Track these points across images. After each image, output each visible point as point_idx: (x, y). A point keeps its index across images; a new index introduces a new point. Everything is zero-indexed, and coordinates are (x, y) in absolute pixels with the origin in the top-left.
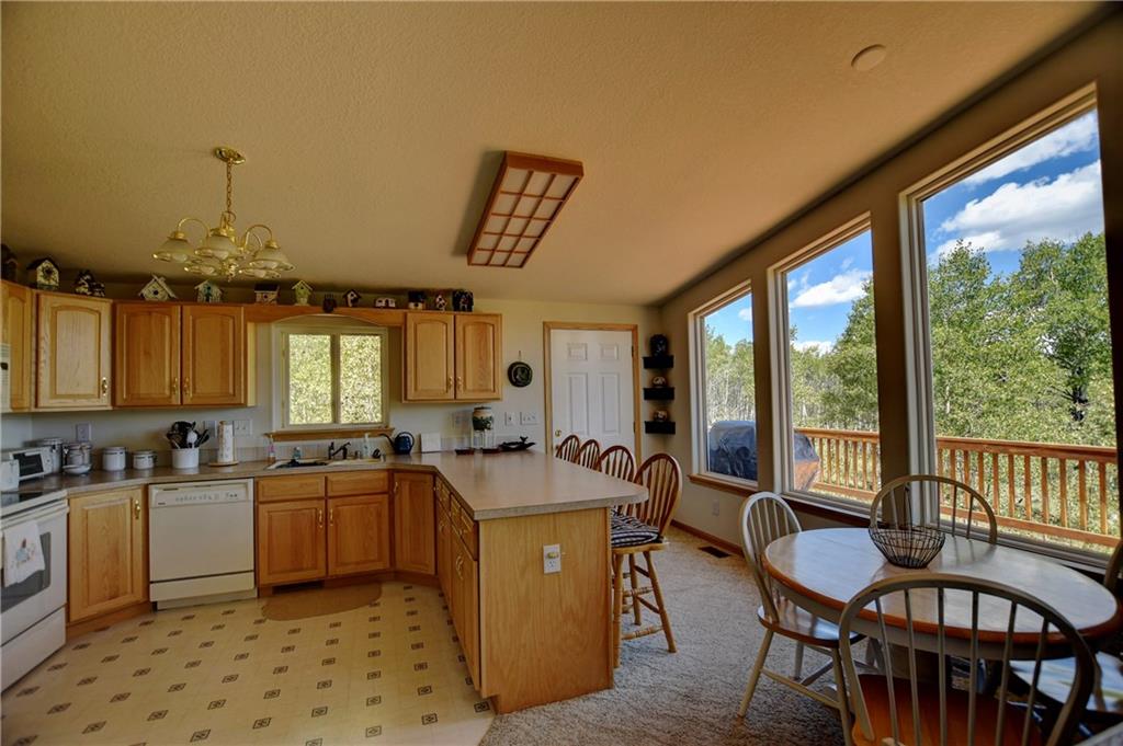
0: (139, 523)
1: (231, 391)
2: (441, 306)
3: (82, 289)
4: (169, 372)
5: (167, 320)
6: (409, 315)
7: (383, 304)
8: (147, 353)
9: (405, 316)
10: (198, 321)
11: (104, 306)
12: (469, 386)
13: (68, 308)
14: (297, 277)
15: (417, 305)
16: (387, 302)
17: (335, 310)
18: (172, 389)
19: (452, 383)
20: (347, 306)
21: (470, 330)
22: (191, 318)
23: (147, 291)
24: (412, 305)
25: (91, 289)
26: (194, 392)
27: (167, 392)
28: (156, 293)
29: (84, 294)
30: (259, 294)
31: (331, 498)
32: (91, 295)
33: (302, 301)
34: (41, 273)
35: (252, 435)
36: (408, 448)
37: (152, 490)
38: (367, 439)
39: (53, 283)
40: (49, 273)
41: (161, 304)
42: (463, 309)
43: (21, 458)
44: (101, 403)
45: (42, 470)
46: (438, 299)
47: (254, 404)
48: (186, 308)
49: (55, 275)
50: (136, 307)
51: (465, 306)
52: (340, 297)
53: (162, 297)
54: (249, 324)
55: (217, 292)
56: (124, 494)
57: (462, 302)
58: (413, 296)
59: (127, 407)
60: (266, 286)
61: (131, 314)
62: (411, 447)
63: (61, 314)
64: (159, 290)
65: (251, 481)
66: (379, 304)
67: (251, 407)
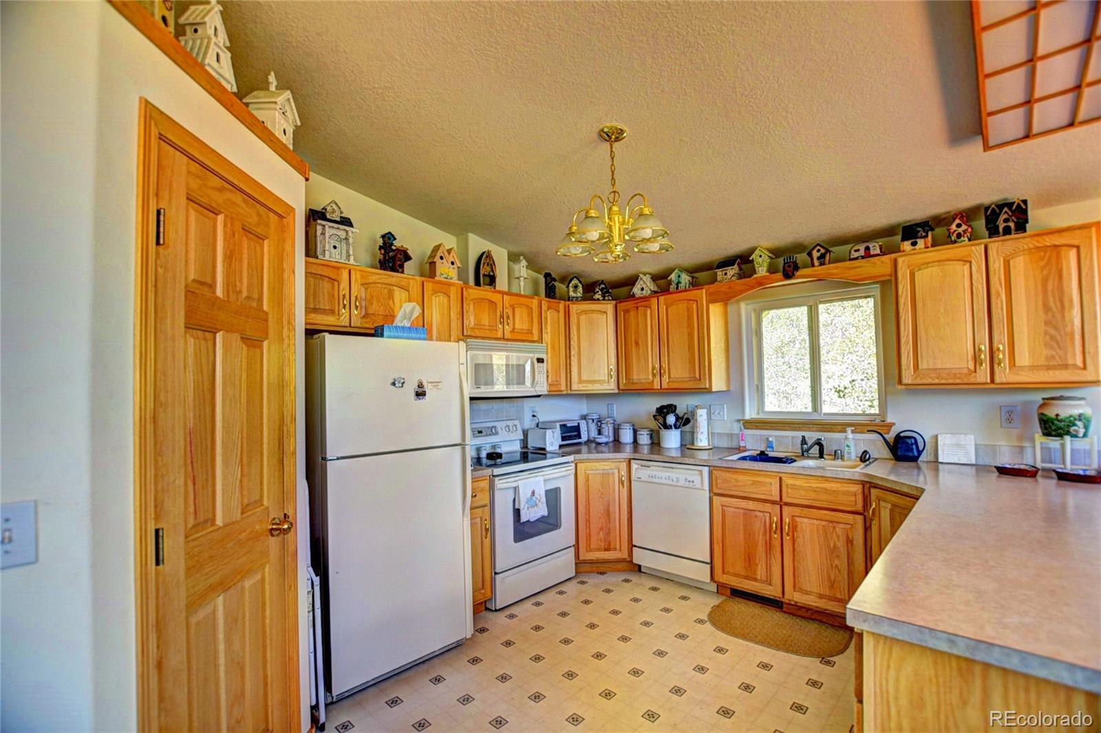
0: (625, 491)
1: (697, 376)
2: (959, 236)
3: (597, 296)
4: (652, 361)
5: (649, 312)
6: (900, 261)
7: (862, 253)
8: (637, 344)
9: (895, 261)
10: (669, 309)
11: (609, 307)
13: (586, 312)
14: (756, 245)
15: (914, 244)
16: (867, 249)
17: (797, 274)
18: (654, 375)
19: (985, 357)
20: (813, 265)
22: (665, 307)
23: (636, 290)
24: (907, 245)
25: (604, 297)
26: (669, 377)
27: (651, 377)
28: (642, 289)
29: (598, 300)
30: (720, 273)
31: (787, 504)
32: (604, 300)
33: (762, 271)
34: (571, 289)
35: (726, 421)
36: (916, 453)
37: (634, 466)
38: (850, 436)
39: (579, 295)
40: (576, 287)
41: (645, 298)
42: (1007, 231)
43: (563, 427)
44: (611, 387)
45: (580, 438)
46: (954, 227)
47: (724, 388)
48: (662, 298)
49: (580, 289)
50: (629, 305)
51: (1012, 225)
52: (801, 258)
53: (647, 292)
54: (711, 305)
55: (685, 279)
56: (613, 465)
57: (1006, 221)
58: (911, 232)
59: (627, 391)
60: (726, 263)
61: (627, 311)
62: (920, 453)
63: (583, 318)
64: (645, 286)
65: (706, 470)
66: (856, 255)
67: (715, 392)
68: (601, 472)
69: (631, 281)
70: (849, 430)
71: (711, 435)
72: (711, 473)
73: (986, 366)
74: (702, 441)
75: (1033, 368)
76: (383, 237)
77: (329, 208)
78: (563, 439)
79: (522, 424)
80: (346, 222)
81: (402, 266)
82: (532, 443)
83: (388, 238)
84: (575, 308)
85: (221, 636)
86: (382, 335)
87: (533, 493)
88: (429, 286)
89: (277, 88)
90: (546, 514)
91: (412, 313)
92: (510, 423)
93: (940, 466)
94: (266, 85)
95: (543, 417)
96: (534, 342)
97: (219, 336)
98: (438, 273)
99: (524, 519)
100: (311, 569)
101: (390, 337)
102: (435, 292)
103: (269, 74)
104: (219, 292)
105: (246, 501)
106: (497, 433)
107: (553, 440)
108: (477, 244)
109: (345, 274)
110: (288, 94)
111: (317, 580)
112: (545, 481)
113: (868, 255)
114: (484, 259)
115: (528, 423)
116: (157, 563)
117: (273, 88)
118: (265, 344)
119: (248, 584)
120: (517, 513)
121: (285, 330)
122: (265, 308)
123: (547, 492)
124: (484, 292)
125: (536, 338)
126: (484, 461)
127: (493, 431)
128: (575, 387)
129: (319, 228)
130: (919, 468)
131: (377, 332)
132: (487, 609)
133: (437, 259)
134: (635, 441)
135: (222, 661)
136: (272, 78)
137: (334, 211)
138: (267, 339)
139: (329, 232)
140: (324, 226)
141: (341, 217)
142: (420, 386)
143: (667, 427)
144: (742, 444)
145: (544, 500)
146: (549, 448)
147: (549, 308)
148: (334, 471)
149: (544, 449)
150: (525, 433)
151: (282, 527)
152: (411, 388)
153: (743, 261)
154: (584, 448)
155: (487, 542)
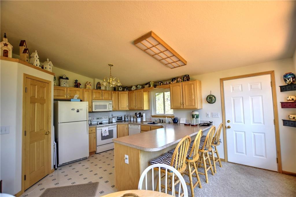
1: (141, 107)
2: (179, 81)
3: (125, 90)
5: (134, 94)
7: (166, 83)
8: (132, 100)
9: (170, 86)
10: (137, 93)
11: (127, 92)
12: (187, 104)
13: (122, 93)
14: (150, 81)
15: (173, 82)
16: (167, 83)
17: (157, 87)
19: (182, 103)
20: (159, 85)
21: (186, 87)
23: (132, 89)
24: (172, 82)
26: (137, 107)
27: (134, 107)
30: (145, 86)
33: (152, 86)
34: (120, 89)
35: (149, 116)
36: (177, 122)
37: (129, 125)
38: (167, 118)
39: (121, 90)
40: (121, 88)
41: (133, 91)
42: (186, 81)
43: (118, 117)
44: (128, 109)
45: (122, 119)
46: (179, 79)
47: (148, 109)
48: (136, 91)
49: (122, 89)
50: (131, 92)
51: (186, 79)
52: (157, 84)
53: (134, 89)
54: (144, 93)
55: (140, 87)
56: (125, 125)
57: (185, 79)
58: (173, 79)
59: (131, 110)
60: (146, 84)
61: (130, 93)
62: (177, 121)
63: (122, 95)
64: (134, 88)
65: (140, 126)
66: (165, 84)
67: (145, 110)
68: (122, 126)
69: (131, 87)
70: (167, 117)
71: (146, 119)
72: (141, 126)
73: (182, 105)
74: (144, 120)
76: (75, 81)
77: (63, 76)
78: (118, 120)
79: (108, 117)
80: (67, 79)
81: (79, 86)
82: (110, 121)
83: (76, 81)
84: (120, 93)
85: (36, 148)
86: (71, 101)
87: (105, 130)
88: (84, 90)
89: (49, 61)
90: (108, 134)
91: (77, 96)
92: (106, 117)
93: (181, 124)
94: (47, 61)
95: (114, 115)
96: (110, 100)
97: (36, 104)
98: (87, 87)
99: (103, 136)
100: (54, 142)
101: (72, 101)
102: (86, 91)
103: (47, 59)
104: (36, 97)
105: (41, 129)
106: (102, 119)
107: (114, 120)
108: (97, 81)
109: (66, 89)
110: (51, 62)
111: (56, 144)
112: (108, 128)
113: (167, 84)
114: (99, 84)
115: (111, 117)
116: (25, 135)
117: (48, 61)
118: (45, 104)
119: (41, 141)
120: (102, 134)
121: (49, 102)
122: (45, 98)
123: (109, 131)
124: (99, 91)
125: (110, 99)
126: (99, 124)
127: (101, 118)
128: (120, 109)
129: (61, 81)
130: (178, 125)
131: (69, 100)
132: (96, 153)
133: (87, 85)
134: (134, 121)
135: (36, 152)
136: (48, 60)
137: (64, 77)
139: (63, 81)
140: (62, 80)
141: (66, 78)
142: (78, 110)
143: (137, 117)
144: (151, 120)
145: (108, 132)
146: (113, 122)
147: (113, 93)
148: (60, 125)
149: (112, 122)
150: (109, 119)
151: (48, 133)
152: (76, 110)
153: (148, 83)
154: (123, 122)
155: (95, 140)
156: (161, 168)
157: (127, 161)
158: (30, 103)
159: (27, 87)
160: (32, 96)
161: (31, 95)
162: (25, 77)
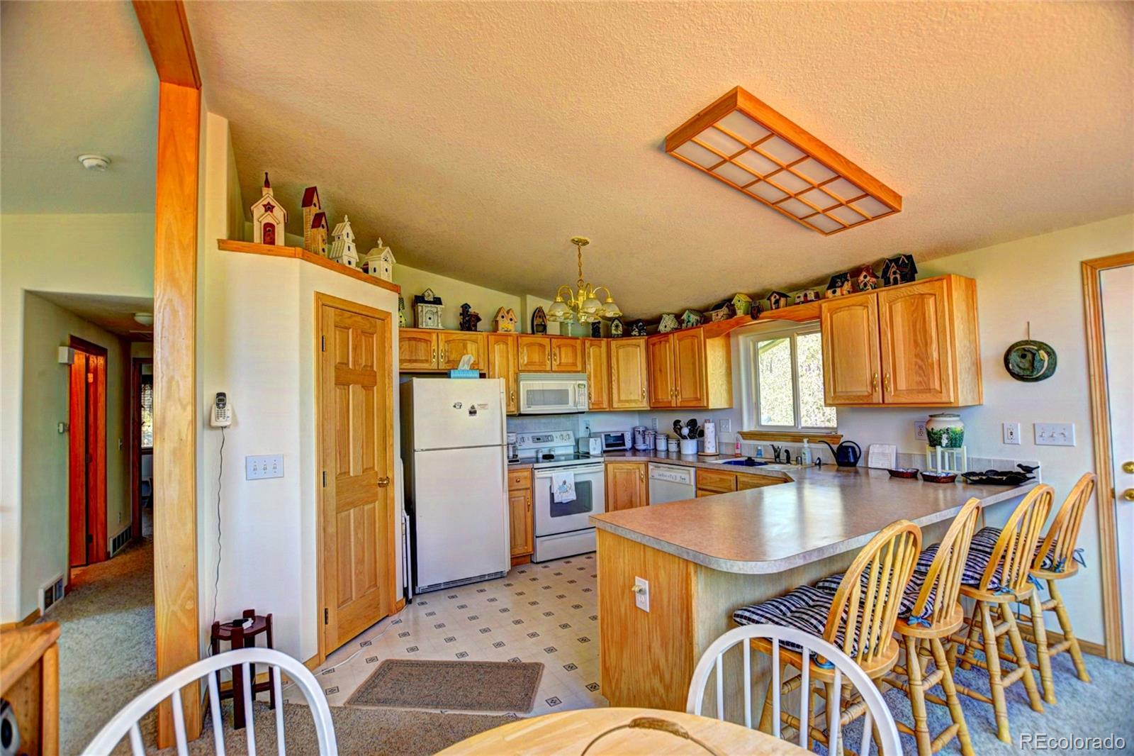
0: (644, 487)
1: (698, 396)
2: (865, 285)
3: (634, 333)
4: (671, 384)
5: (667, 345)
6: (823, 305)
7: (802, 299)
8: (661, 371)
9: (820, 307)
10: (681, 343)
11: (642, 341)
12: (902, 385)
13: (623, 346)
14: (733, 292)
15: (834, 292)
16: (806, 296)
17: (762, 315)
19: (878, 382)
20: (772, 309)
21: (899, 307)
22: (678, 341)
23: (661, 328)
24: (830, 292)
25: (640, 333)
26: (682, 397)
27: (670, 397)
28: (666, 327)
29: (635, 335)
30: (714, 314)
32: (639, 336)
33: (740, 313)
34: (613, 328)
35: (729, 435)
36: (852, 461)
37: (650, 467)
38: (806, 445)
39: (619, 332)
40: (617, 326)
41: (666, 334)
42: (896, 282)
43: (607, 436)
44: (644, 405)
45: (624, 445)
46: (861, 278)
47: (725, 406)
48: (676, 334)
49: (621, 328)
50: (655, 339)
51: (898, 276)
52: (765, 302)
53: (668, 329)
54: (707, 340)
55: (693, 318)
56: (635, 466)
57: (895, 273)
58: (835, 281)
59: (657, 408)
60: (718, 307)
61: (654, 345)
62: (856, 459)
63: (621, 352)
64: (667, 324)
65: (692, 470)
66: (798, 300)
67: (712, 410)
68: (625, 470)
69: (658, 320)
70: (805, 440)
71: (719, 444)
72: (696, 472)
73: (879, 389)
74: (710, 448)
75: (909, 391)
76: (462, 307)
77: (426, 294)
78: (607, 446)
79: (574, 435)
80: (437, 301)
81: (475, 326)
82: (582, 449)
83: (466, 307)
84: (614, 344)
85: (352, 528)
86: (450, 377)
87: (565, 483)
88: (492, 338)
89: (383, 246)
90: (575, 498)
91: (469, 360)
92: (564, 433)
93: (869, 470)
94: (377, 245)
95: (594, 429)
96: (578, 372)
97: (351, 387)
98: (500, 328)
99: (556, 500)
100: (404, 511)
101: (455, 378)
102: (496, 342)
103: (378, 239)
104: (351, 366)
105: (365, 467)
106: (552, 440)
107: (596, 447)
108: (533, 302)
109: (434, 337)
110: (388, 249)
111: (408, 518)
112: (575, 475)
113: (806, 301)
114: (539, 313)
115: (582, 433)
116: (324, 486)
117: (380, 246)
118: (375, 388)
119: (366, 507)
120: (552, 495)
121: (387, 380)
122: (375, 369)
123: (577, 484)
124: (539, 338)
125: (579, 368)
126: (541, 460)
127: (548, 439)
128: (616, 405)
129: (420, 309)
130: (857, 472)
131: (446, 375)
132: (532, 562)
133: (499, 318)
134: (668, 450)
135: (352, 540)
136: (380, 242)
137: (429, 295)
138: (375, 385)
139: (425, 310)
140: (422, 306)
141: (434, 298)
142: (473, 407)
143: (684, 438)
144: (738, 451)
145: (573, 487)
146: (592, 453)
147: (591, 345)
148: (419, 458)
149: (588, 453)
150: (577, 441)
151: (385, 483)
152: (466, 408)
153: (727, 303)
154: (627, 454)
155: (529, 514)
156: (784, 644)
157: (644, 602)
158: (336, 384)
159: (324, 334)
160: (339, 363)
161: (338, 361)
162: (320, 303)
